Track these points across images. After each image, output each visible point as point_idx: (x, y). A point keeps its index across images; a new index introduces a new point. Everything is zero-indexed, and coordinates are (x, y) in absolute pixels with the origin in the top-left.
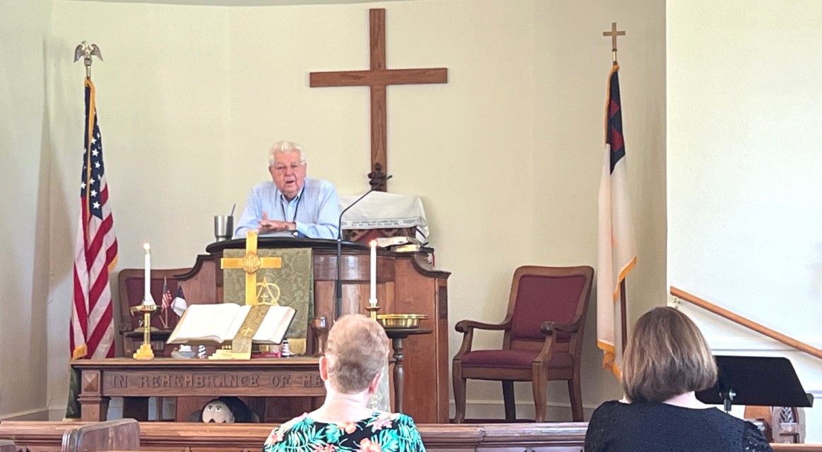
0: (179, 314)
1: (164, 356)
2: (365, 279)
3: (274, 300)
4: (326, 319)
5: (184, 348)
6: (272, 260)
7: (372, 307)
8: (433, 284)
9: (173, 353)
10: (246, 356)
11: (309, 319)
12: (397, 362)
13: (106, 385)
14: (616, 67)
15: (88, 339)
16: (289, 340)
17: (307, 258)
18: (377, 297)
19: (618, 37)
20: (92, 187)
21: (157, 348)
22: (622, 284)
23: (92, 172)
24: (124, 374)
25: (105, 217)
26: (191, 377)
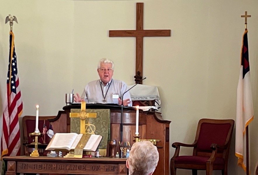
0: (51, 137)
1: (44, 156)
2: (131, 123)
3: (93, 132)
4: (116, 141)
5: (52, 152)
6: (92, 114)
7: (136, 136)
8: (163, 126)
9: (48, 154)
11: (108, 141)
13: (19, 168)
14: (246, 31)
15: (9, 146)
16: (99, 150)
17: (108, 113)
18: (139, 132)
19: (248, 18)
20: (12, 79)
21: (40, 152)
22: (247, 128)
23: (12, 73)
24: (26, 163)
25: (17, 93)
26: (56, 165)
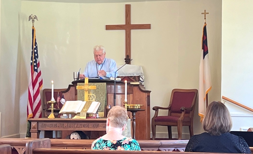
0: (63, 104)
1: (58, 117)
2: (123, 93)
3: (94, 100)
4: (111, 106)
5: (64, 115)
6: (93, 86)
7: (125, 102)
8: (145, 95)
9: (61, 117)
10: (84, 118)
11: (105, 106)
12: (134, 120)
13: (39, 127)
14: (205, 24)
15: (33, 111)
16: (98, 113)
17: (104, 86)
18: (127, 99)
19: (207, 15)
20: (34, 62)
21: (56, 115)
22: (207, 95)
23: (34, 57)
24: (45, 123)
25: (38, 72)
26: (67, 124)
